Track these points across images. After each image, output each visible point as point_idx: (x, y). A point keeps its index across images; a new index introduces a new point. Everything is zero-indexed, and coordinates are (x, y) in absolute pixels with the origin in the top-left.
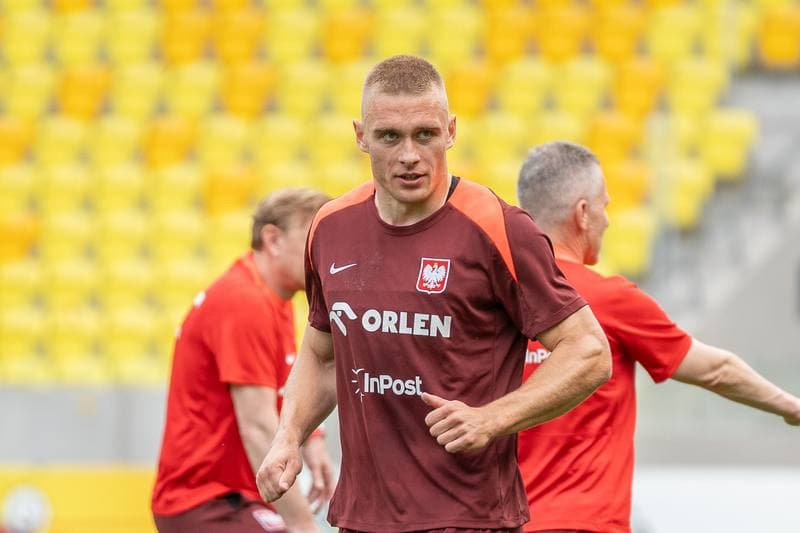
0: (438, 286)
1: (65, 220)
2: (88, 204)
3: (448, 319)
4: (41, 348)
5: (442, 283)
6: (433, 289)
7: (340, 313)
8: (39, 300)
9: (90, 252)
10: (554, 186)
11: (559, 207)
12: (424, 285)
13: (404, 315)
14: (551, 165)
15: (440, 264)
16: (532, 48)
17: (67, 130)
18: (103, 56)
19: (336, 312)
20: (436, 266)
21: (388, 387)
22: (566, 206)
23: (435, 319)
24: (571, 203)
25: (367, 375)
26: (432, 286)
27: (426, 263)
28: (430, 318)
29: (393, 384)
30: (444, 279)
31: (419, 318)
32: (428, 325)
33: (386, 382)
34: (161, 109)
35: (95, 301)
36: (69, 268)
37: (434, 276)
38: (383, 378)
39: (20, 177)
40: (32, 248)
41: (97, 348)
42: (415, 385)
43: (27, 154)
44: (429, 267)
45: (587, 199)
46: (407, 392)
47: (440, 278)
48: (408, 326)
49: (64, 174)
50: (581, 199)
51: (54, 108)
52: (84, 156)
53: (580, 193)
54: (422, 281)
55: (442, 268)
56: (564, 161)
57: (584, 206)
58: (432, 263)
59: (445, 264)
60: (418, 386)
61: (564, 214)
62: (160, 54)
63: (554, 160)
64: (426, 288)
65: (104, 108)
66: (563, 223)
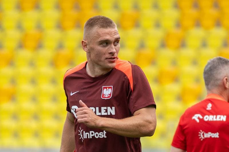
0: (109, 96)
1: (25, 87)
2: (33, 81)
3: (113, 108)
4: (16, 135)
5: (110, 95)
6: (107, 97)
7: (74, 110)
8: (15, 117)
9: (34, 99)
10: (215, 72)
11: (217, 80)
12: (104, 96)
13: (97, 108)
14: (214, 64)
15: (109, 88)
16: (198, 24)
17: (26, 54)
18: (39, 27)
19: (73, 109)
20: (108, 89)
21: (93, 135)
22: (220, 79)
23: (109, 108)
24: (222, 78)
25: (84, 132)
26: (107, 96)
27: (104, 88)
28: (107, 108)
29: (95, 134)
30: (111, 93)
31: (103, 109)
32: (106, 111)
33: (92, 134)
34: (60, 46)
35: (36, 117)
36: (26, 105)
37: (107, 92)
38: (91, 132)
39: (8, 71)
40: (12, 97)
41: (36, 134)
42: (103, 134)
43: (11, 63)
44: (105, 89)
45: (228, 77)
46: (100, 137)
47: (109, 93)
48: (99, 112)
49: (24, 70)
50: (225, 77)
51: (21, 46)
52: (32, 64)
53: (225, 74)
54: (103, 95)
55: (110, 89)
56: (218, 63)
57: (226, 79)
58: (106, 88)
59: (111, 88)
60: (105, 134)
61: (219, 82)
62: (60, 26)
63: (215, 63)
64: (105, 97)
65: (39, 46)
66: (219, 86)
